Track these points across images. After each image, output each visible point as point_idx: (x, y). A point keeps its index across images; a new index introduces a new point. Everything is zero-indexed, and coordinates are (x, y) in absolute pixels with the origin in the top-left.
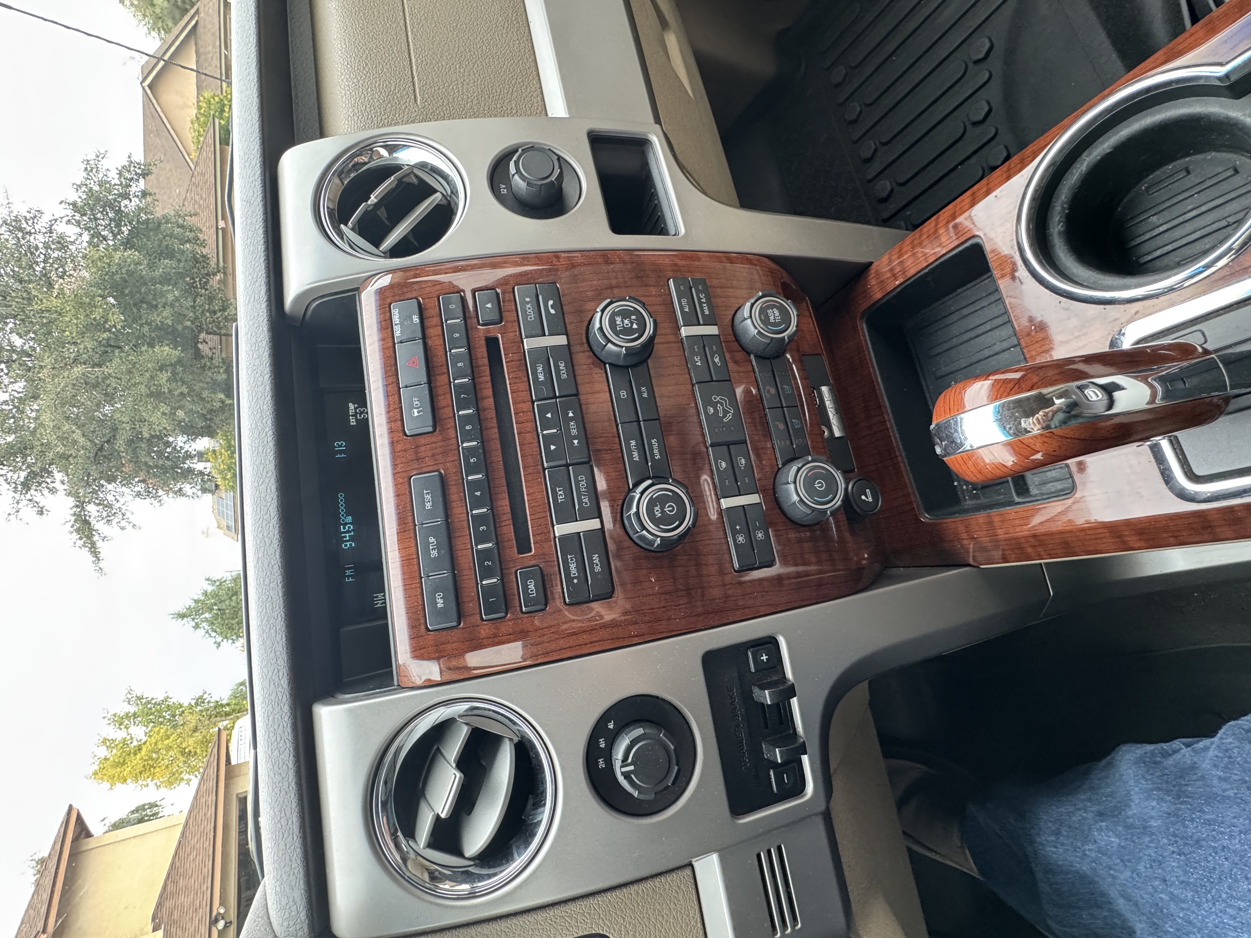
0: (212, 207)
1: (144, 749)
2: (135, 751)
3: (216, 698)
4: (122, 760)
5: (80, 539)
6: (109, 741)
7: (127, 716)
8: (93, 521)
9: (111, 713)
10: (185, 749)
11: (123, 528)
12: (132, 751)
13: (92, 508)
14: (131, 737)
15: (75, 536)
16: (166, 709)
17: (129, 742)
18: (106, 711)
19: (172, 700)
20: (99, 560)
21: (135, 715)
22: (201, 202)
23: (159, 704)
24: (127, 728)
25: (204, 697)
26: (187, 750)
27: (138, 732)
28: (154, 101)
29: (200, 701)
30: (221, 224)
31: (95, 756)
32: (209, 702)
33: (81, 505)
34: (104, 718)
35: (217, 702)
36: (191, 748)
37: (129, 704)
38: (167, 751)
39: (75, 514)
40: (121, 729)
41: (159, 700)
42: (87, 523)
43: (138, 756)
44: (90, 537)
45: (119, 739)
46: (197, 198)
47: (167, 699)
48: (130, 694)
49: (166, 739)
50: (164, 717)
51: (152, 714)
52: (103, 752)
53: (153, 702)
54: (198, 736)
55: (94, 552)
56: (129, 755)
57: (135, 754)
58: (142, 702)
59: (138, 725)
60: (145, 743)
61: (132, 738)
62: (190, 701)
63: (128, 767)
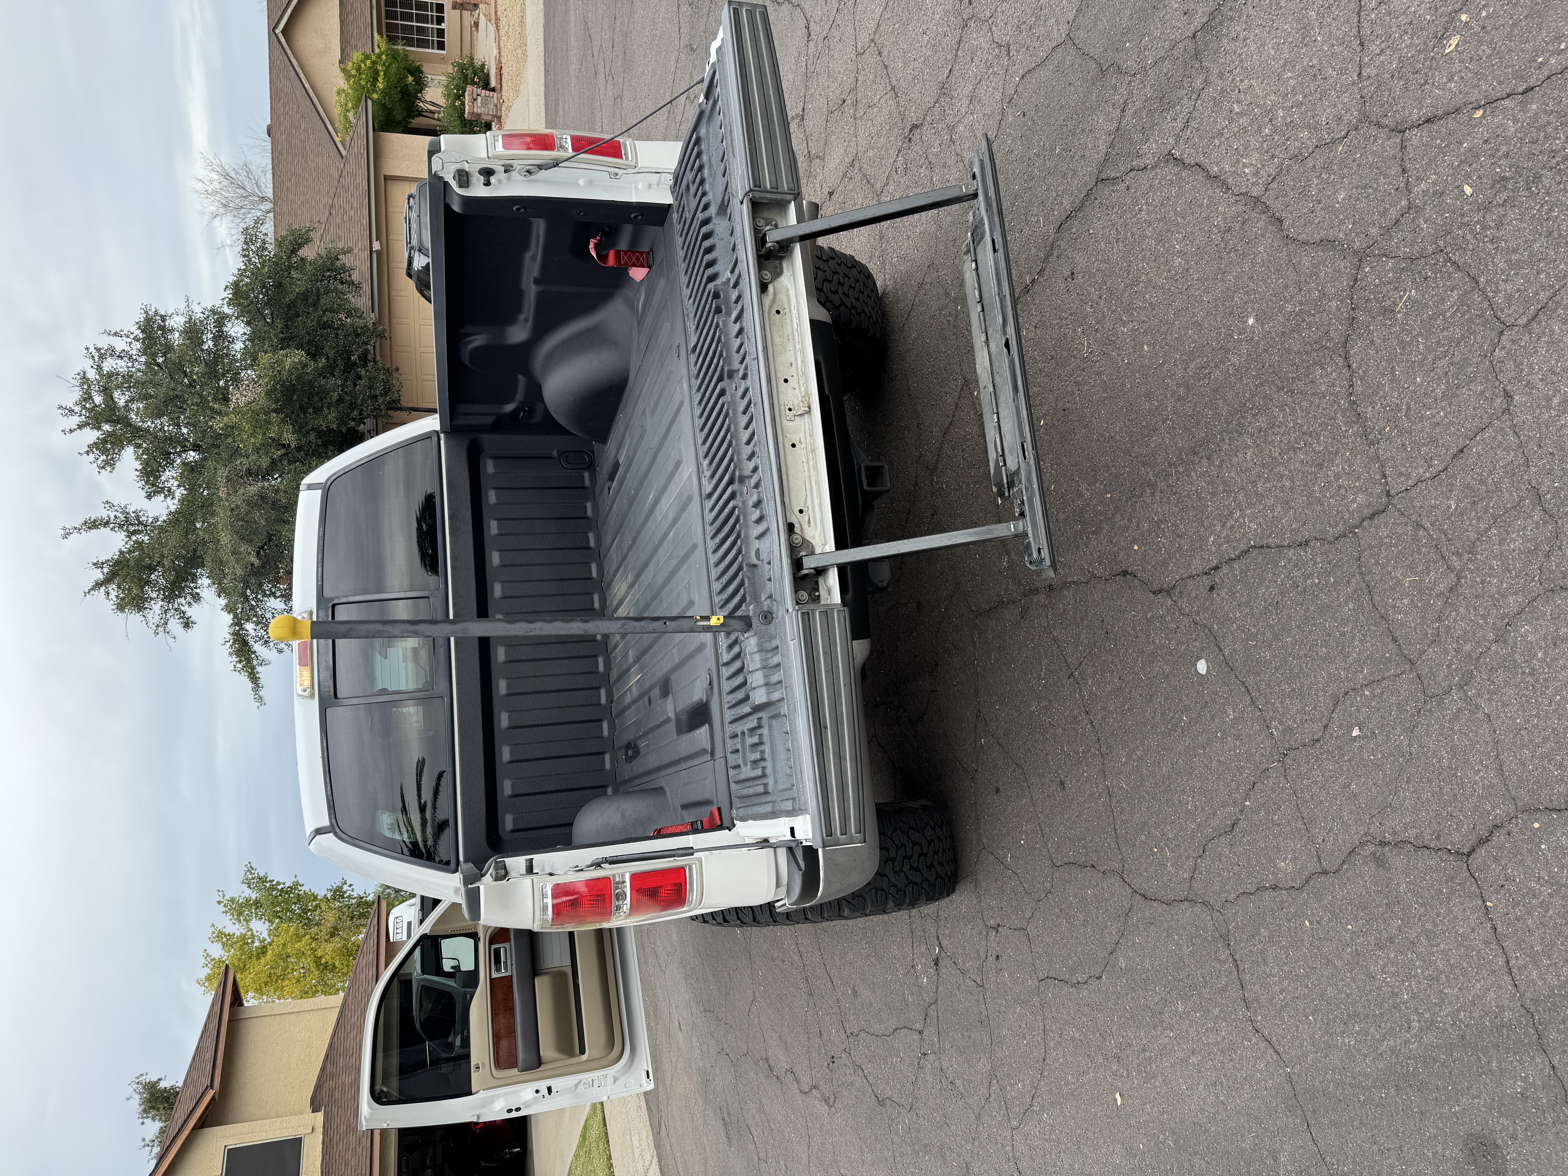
0: (365, 222)
1: (270, 952)
2: (258, 954)
3: (358, 891)
4: (242, 965)
5: (240, 662)
6: (225, 936)
7: (247, 903)
8: (251, 642)
9: (227, 897)
10: (320, 958)
11: (280, 651)
12: (255, 953)
13: (249, 626)
14: (252, 934)
15: (234, 658)
16: (295, 900)
17: (249, 941)
18: (221, 893)
19: (303, 888)
20: (258, 686)
21: (257, 904)
22: (352, 213)
23: (287, 892)
24: (247, 921)
25: (344, 889)
26: (323, 961)
27: (260, 928)
28: (289, 52)
29: (338, 893)
30: (376, 246)
31: (208, 955)
32: (349, 897)
33: (238, 622)
34: (219, 902)
35: (361, 898)
36: (328, 957)
37: (249, 886)
38: (299, 958)
39: (233, 634)
40: (239, 921)
41: (287, 885)
42: (245, 643)
43: (263, 961)
44: (249, 661)
45: (238, 933)
46: (347, 207)
47: (296, 885)
48: (251, 874)
49: (297, 942)
50: (293, 911)
51: (279, 904)
52: (217, 951)
53: (280, 887)
54: (337, 943)
55: (254, 678)
56: (250, 958)
57: (258, 958)
58: (265, 886)
59: (261, 918)
60: (270, 944)
61: (253, 936)
62: (326, 892)
63: (250, 974)
